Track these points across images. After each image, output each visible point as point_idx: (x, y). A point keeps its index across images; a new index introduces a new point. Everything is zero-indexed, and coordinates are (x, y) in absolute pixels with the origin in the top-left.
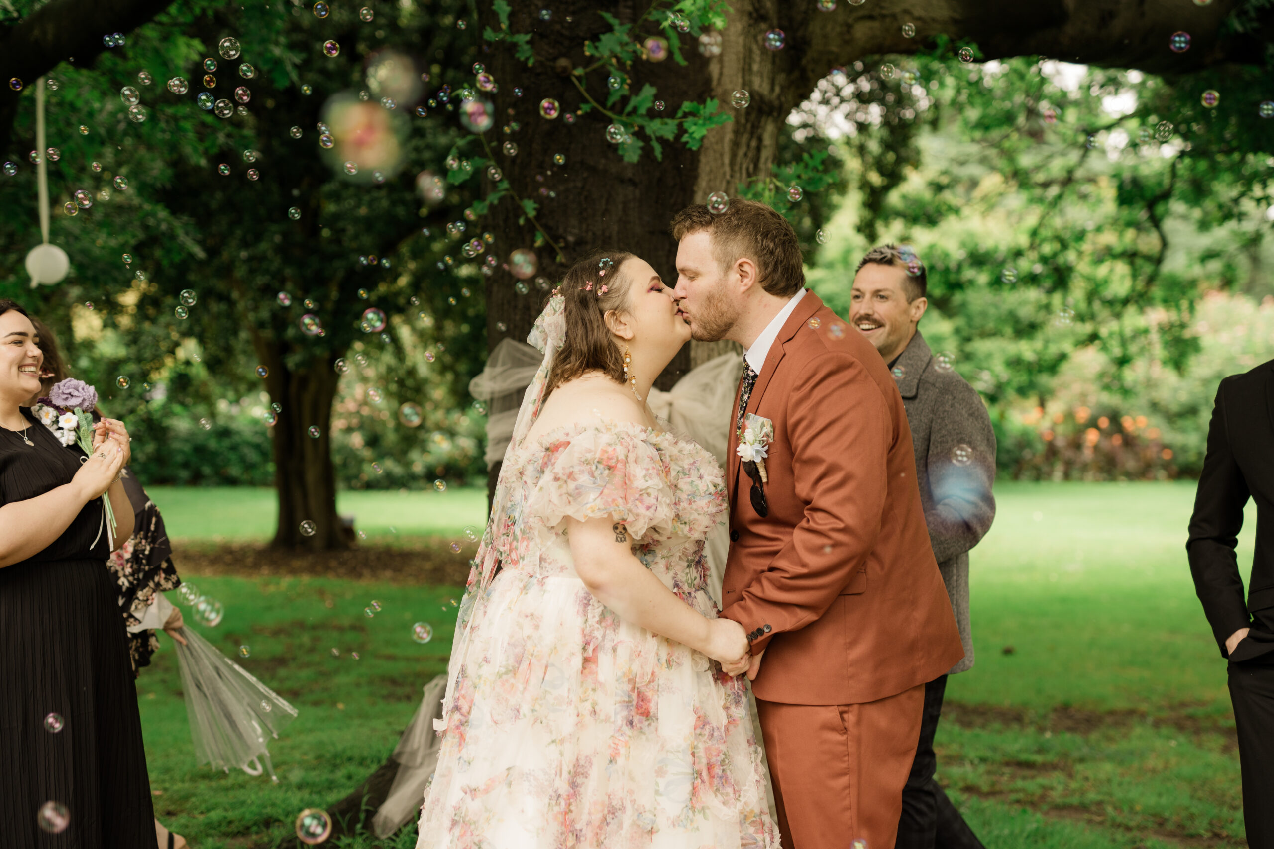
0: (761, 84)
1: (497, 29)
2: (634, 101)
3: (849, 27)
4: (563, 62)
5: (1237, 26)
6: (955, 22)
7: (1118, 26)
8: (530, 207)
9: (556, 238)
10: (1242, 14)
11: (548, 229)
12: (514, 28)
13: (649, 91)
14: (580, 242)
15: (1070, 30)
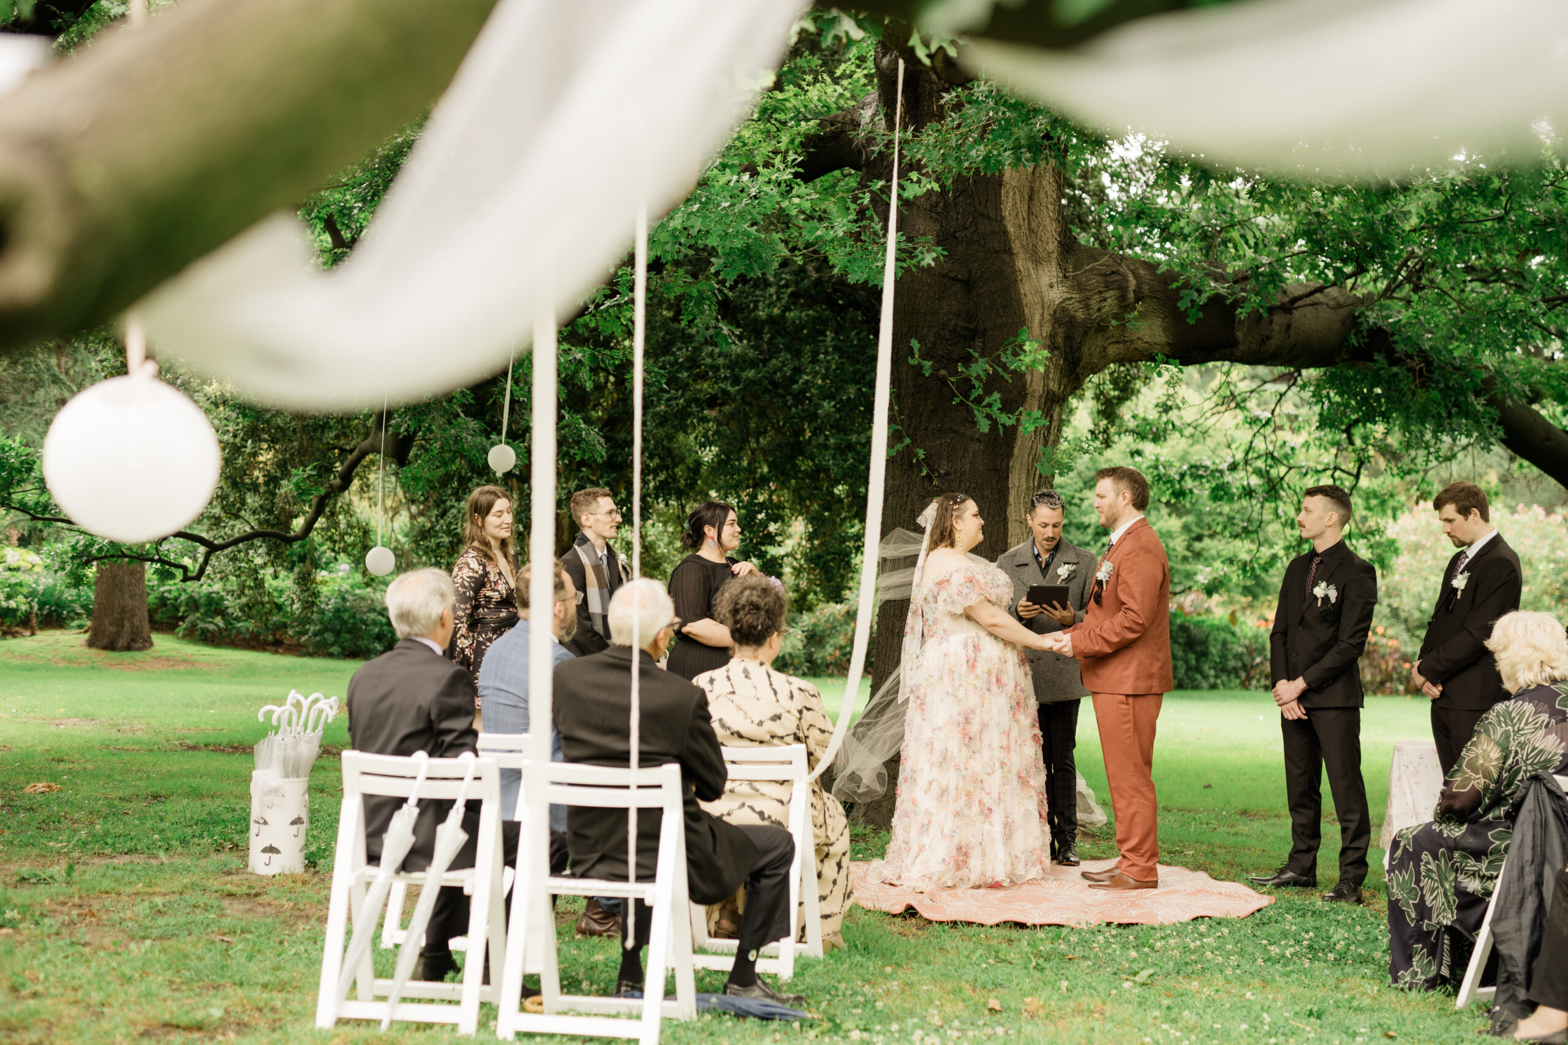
0: (1053, 386)
1: (913, 357)
2: (987, 400)
3: (1105, 348)
4: (943, 372)
5: (1354, 341)
6: (1169, 344)
7: (1273, 344)
8: (921, 453)
9: (933, 471)
10: (1358, 332)
11: (928, 465)
12: (923, 357)
13: (996, 396)
14: (946, 474)
15: (1241, 348)
